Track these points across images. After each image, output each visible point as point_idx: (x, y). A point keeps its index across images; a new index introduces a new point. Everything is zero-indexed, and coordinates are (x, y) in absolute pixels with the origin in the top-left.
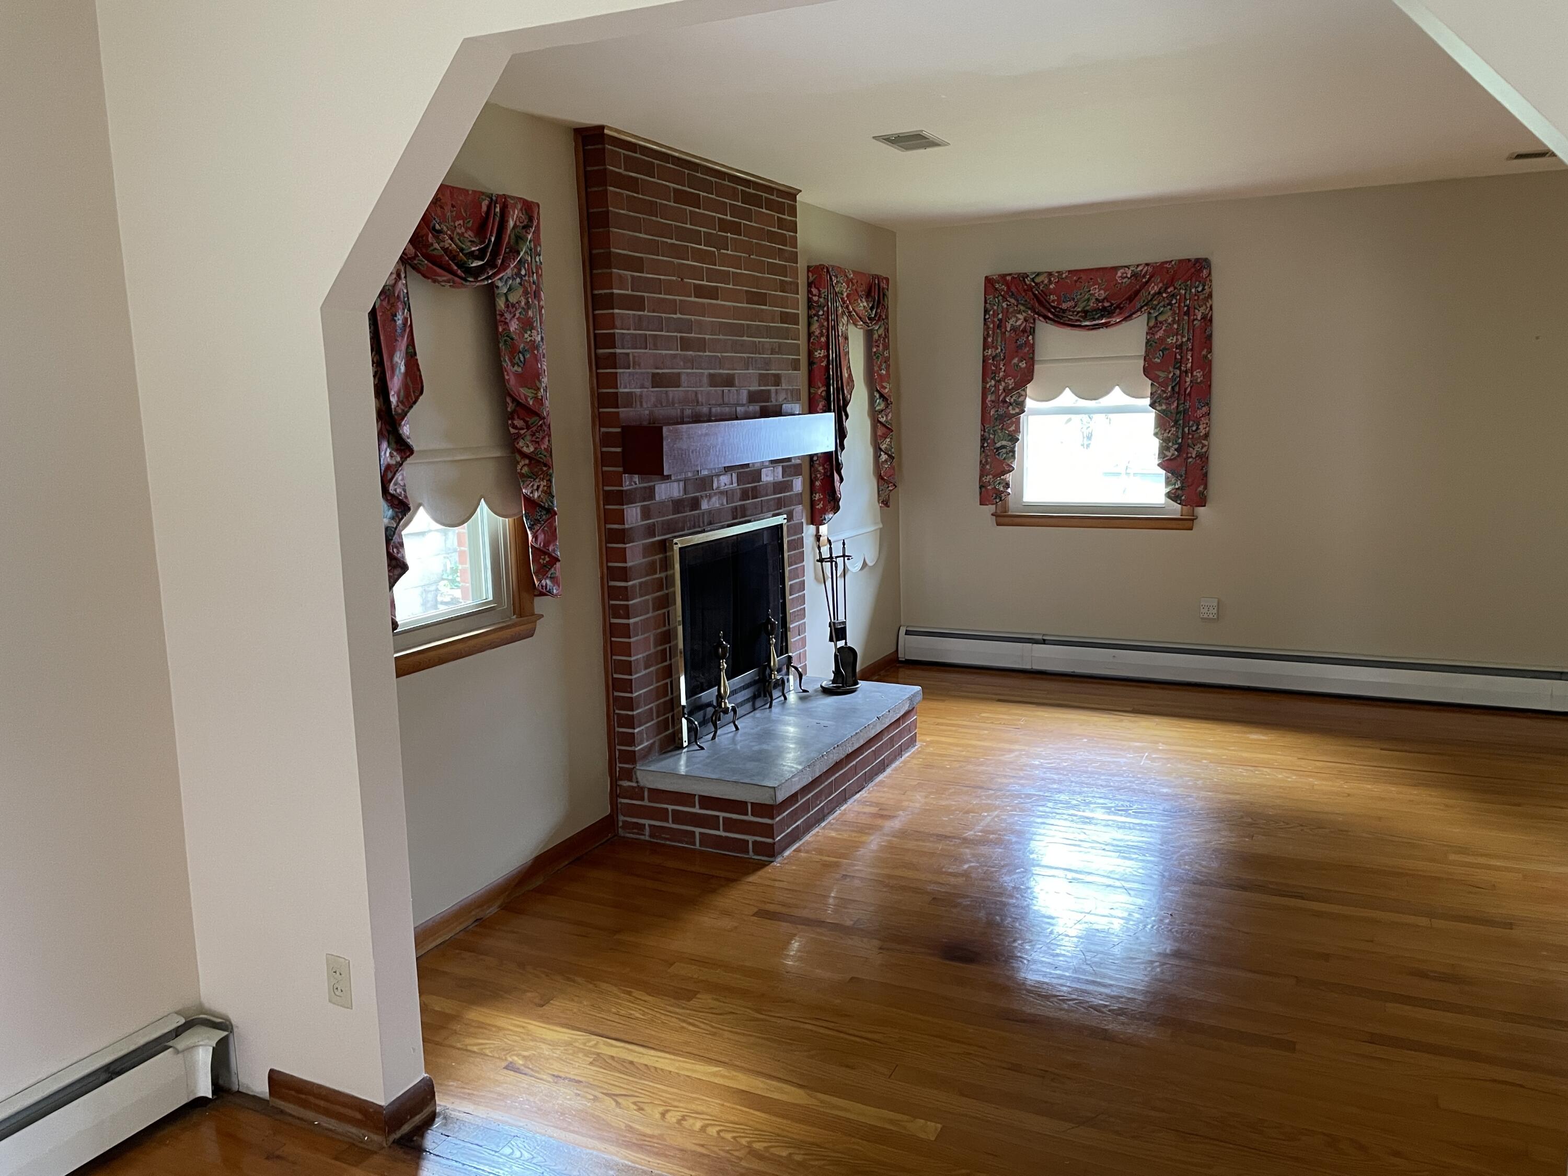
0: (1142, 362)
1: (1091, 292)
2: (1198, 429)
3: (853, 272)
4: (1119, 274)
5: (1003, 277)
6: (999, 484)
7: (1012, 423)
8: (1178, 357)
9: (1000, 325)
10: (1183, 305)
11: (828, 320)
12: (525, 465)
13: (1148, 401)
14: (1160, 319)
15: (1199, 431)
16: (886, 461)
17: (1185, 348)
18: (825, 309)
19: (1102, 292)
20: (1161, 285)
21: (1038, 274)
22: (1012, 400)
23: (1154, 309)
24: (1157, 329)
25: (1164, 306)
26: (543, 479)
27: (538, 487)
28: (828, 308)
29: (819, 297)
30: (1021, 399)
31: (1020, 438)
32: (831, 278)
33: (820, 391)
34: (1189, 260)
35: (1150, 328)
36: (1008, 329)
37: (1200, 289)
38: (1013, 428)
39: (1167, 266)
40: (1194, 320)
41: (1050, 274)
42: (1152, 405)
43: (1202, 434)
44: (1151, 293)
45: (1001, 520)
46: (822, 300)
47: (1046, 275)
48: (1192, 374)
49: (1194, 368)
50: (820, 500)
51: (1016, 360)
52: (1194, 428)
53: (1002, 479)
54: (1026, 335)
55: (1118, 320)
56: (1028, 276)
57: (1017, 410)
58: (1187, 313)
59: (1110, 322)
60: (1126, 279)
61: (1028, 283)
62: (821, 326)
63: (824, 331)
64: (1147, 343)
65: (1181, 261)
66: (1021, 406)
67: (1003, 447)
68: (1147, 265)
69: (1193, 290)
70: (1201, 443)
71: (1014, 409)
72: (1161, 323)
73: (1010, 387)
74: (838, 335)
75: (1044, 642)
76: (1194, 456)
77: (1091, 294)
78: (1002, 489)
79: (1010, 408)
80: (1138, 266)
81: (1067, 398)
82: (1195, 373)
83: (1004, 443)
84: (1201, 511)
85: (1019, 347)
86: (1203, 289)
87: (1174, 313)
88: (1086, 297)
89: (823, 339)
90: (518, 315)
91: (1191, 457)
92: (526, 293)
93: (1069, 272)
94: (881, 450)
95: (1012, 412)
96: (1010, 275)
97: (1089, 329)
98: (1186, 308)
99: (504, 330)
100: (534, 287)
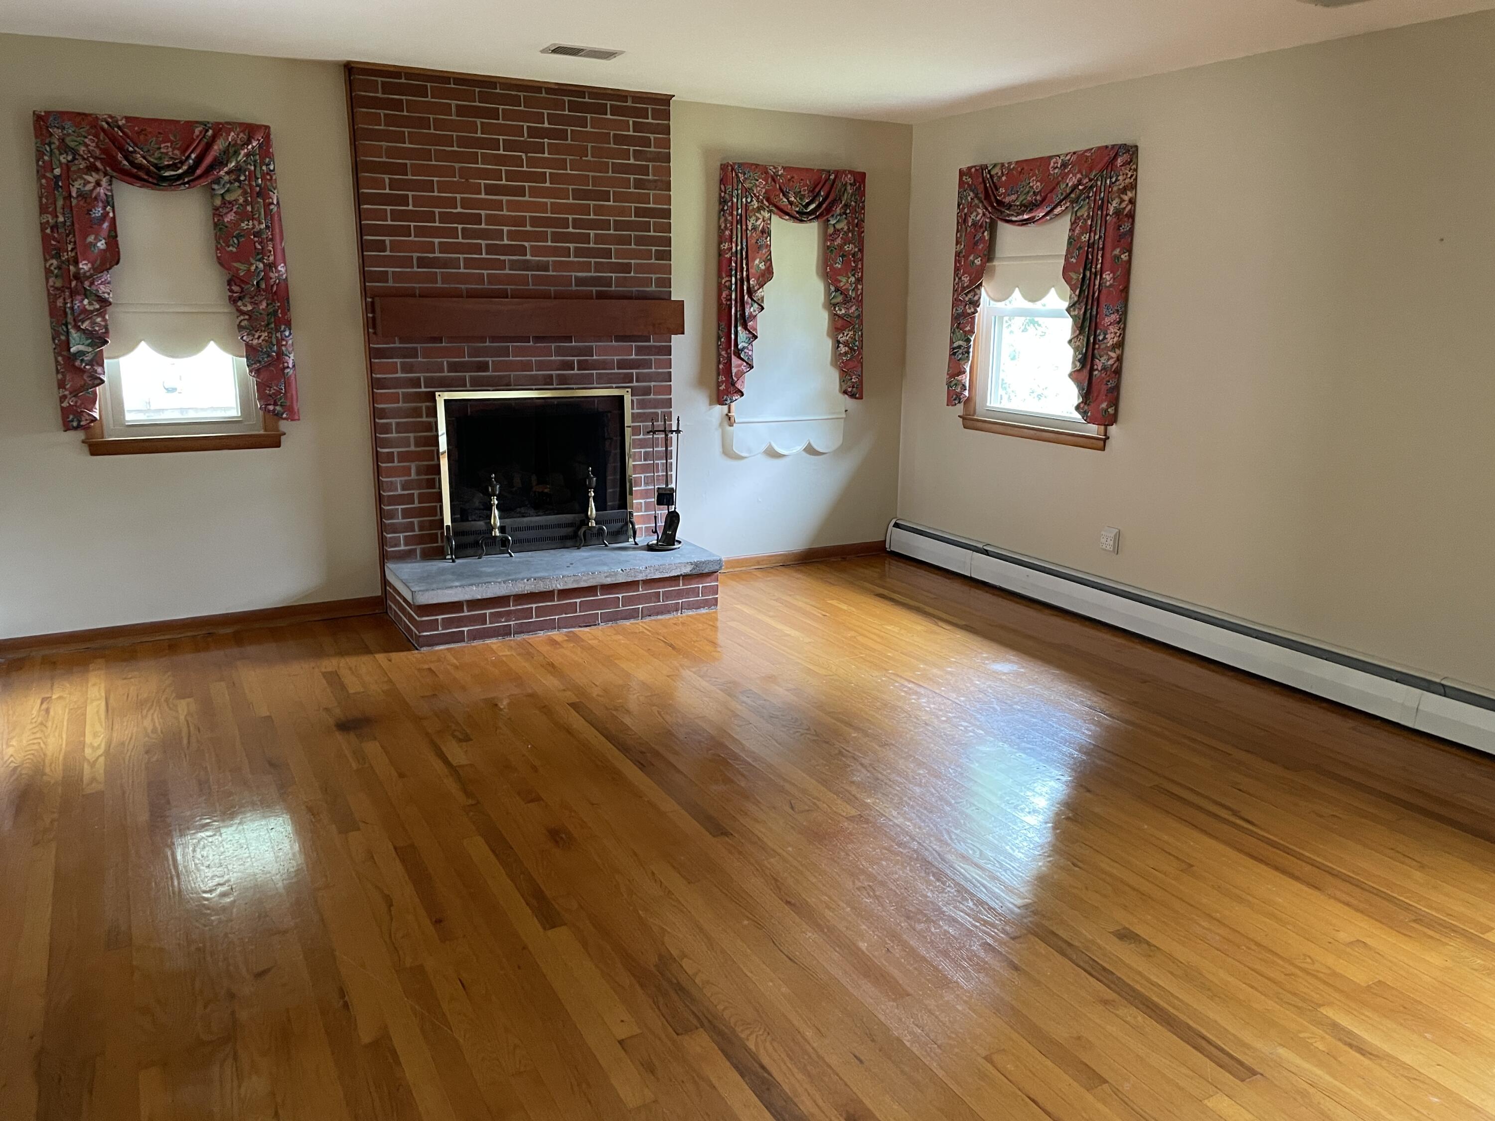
0: (1063, 261)
1: (1031, 184)
2: (1105, 338)
3: (784, 168)
4: (1052, 164)
5: (969, 168)
6: (956, 384)
7: (967, 323)
8: (1090, 257)
9: (965, 221)
10: (1098, 198)
11: (731, 214)
12: (244, 320)
13: (1066, 304)
14: (1079, 214)
15: (1105, 341)
16: (846, 353)
17: (1096, 246)
18: (730, 204)
19: (1039, 184)
20: (1079, 176)
21: (995, 166)
22: (967, 299)
23: (1077, 202)
24: (1076, 225)
25: (1084, 200)
26: (264, 331)
27: (259, 337)
28: (732, 203)
29: (725, 193)
30: (976, 298)
31: (972, 339)
32: (737, 175)
33: (723, 281)
34: (1107, 147)
35: (1072, 224)
36: (970, 224)
37: (1114, 180)
38: (968, 328)
39: (1088, 154)
40: (1107, 215)
41: (1003, 165)
42: (1068, 310)
43: (1109, 345)
44: (1070, 185)
45: (969, 423)
46: (727, 196)
47: (999, 166)
48: (1101, 276)
49: (1104, 269)
51: (971, 258)
52: (1101, 338)
53: (958, 381)
54: (982, 230)
55: (1041, 215)
56: (987, 167)
57: (973, 310)
58: (1101, 208)
59: (1034, 217)
60: (1056, 171)
61: (985, 175)
62: (726, 220)
63: (728, 225)
64: (1069, 239)
65: (1099, 148)
66: (976, 304)
67: (959, 347)
68: (1074, 153)
69: (1108, 182)
70: (1107, 354)
71: (970, 308)
72: (1079, 218)
73: (965, 285)
74: (747, 229)
75: (987, 553)
76: (1100, 369)
77: (1030, 187)
78: (959, 390)
79: (967, 307)
80: (1067, 155)
81: (1017, 300)
82: (1104, 276)
83: (961, 343)
84: (1113, 430)
85: (976, 244)
86: (1117, 180)
87: (1090, 208)
88: (1027, 190)
89: (727, 233)
90: (235, 210)
91: (1097, 369)
92: (245, 193)
93: (1017, 162)
94: (839, 342)
95: (969, 311)
96: (975, 167)
97: (1019, 225)
98: (1100, 202)
99: (219, 220)
100: (258, 189)
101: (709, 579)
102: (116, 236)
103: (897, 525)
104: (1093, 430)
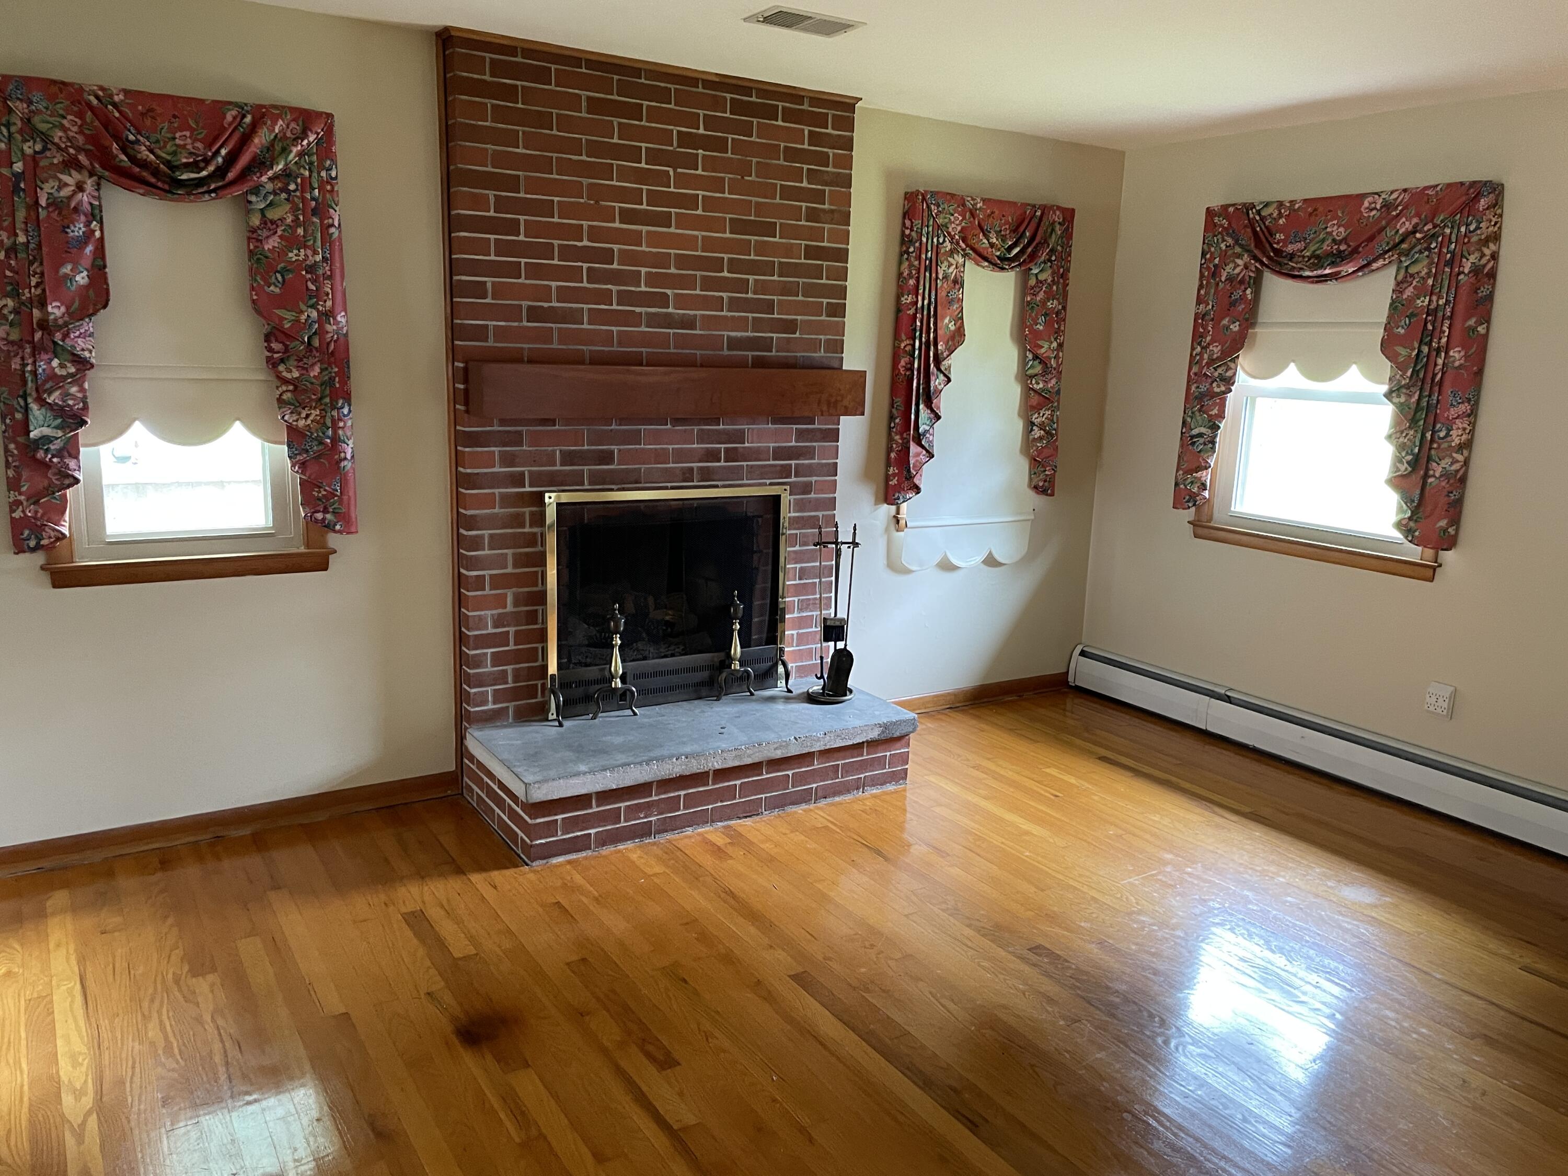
0: (1381, 332)
1: (1329, 230)
2: (1447, 435)
3: (984, 200)
4: (1366, 204)
5: (1225, 207)
6: (1192, 483)
7: (1215, 404)
8: (1430, 327)
9: (1215, 274)
10: (1445, 250)
11: (919, 258)
12: (287, 391)
13: (1385, 388)
14: (1412, 270)
15: (1449, 439)
16: (1041, 438)
17: (1440, 314)
18: (917, 244)
19: (1342, 229)
20: (1415, 220)
21: (1267, 205)
22: (1216, 374)
23: (1407, 255)
24: (1406, 285)
25: (1421, 252)
26: (315, 408)
27: (308, 416)
28: (921, 244)
29: (912, 230)
30: (1229, 374)
31: (1222, 426)
32: (928, 207)
33: (903, 345)
34: (1462, 184)
35: (1398, 284)
36: (1223, 279)
37: (1472, 228)
38: (1215, 412)
39: (1430, 192)
40: (1459, 274)
41: (1281, 204)
42: (1388, 395)
43: (1453, 444)
44: (1401, 232)
45: (1200, 531)
46: (914, 234)
47: (1275, 205)
48: (1447, 353)
49: (1451, 345)
50: (894, 475)
51: (1225, 322)
52: (1442, 434)
53: (1196, 478)
54: (1243, 287)
55: (1350, 271)
56: (1254, 207)
57: (1223, 388)
58: (1450, 263)
59: (1339, 272)
60: (1374, 212)
61: (1251, 216)
62: (911, 265)
63: (914, 272)
64: (1391, 305)
65: (1449, 185)
66: (1229, 382)
67: (1200, 435)
68: (1405, 190)
69: (1463, 229)
70: (1452, 457)
71: (1219, 386)
72: (1412, 276)
73: (1215, 356)
74: (937, 278)
75: (1229, 700)
76: (1437, 475)
77: (1327, 233)
78: (1195, 490)
79: (1215, 385)
80: (1392, 193)
81: (1291, 376)
82: (1451, 353)
83: (1203, 430)
84: (1448, 557)
85: (1233, 304)
86: (1478, 228)
87: (1431, 263)
88: (1321, 236)
89: (912, 282)
90: (279, 233)
91: (1434, 476)
92: (294, 209)
93: (1305, 201)
94: (1033, 424)
95: (1217, 390)
96: (1233, 205)
97: (1312, 282)
98: (1449, 255)
99: (256, 247)
100: (313, 203)
101: (898, 745)
102: (105, 267)
103: (1083, 654)
104: (1414, 553)
